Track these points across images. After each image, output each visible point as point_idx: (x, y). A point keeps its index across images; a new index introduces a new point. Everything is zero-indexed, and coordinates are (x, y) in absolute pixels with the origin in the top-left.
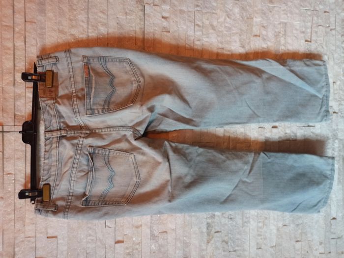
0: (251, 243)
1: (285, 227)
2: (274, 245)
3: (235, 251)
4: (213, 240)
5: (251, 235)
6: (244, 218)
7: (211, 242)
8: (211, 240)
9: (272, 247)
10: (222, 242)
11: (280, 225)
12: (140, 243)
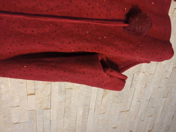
0: (133, 97)
1: (159, 88)
2: (149, 99)
3: (122, 102)
4: (107, 95)
5: (135, 93)
6: (133, 81)
7: (106, 96)
8: (106, 95)
9: (147, 100)
10: (114, 96)
11: (157, 87)
12: (49, 95)
